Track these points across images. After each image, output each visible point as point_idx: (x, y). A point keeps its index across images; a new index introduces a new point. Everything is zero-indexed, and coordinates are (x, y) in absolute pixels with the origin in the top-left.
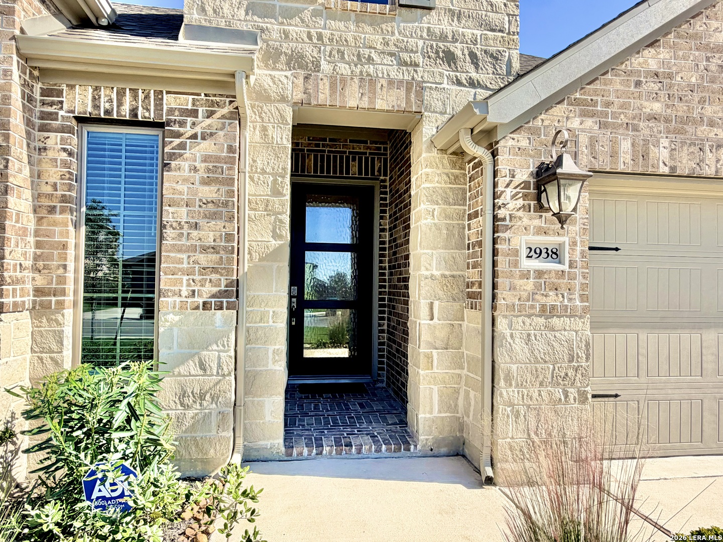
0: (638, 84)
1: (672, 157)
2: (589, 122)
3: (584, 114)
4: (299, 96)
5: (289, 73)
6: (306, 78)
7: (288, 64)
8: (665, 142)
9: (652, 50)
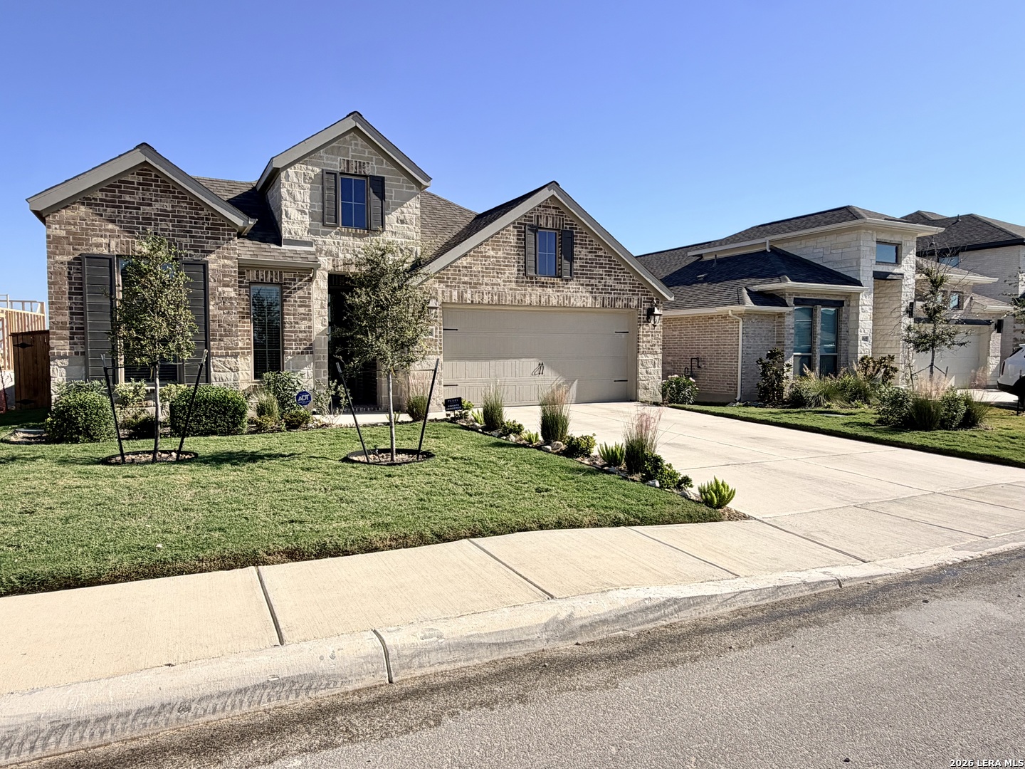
0: (459, 271)
1: (472, 297)
2: (442, 285)
3: (440, 282)
4: (331, 268)
5: (326, 258)
6: (333, 260)
7: (325, 254)
8: (469, 292)
9: (465, 258)
